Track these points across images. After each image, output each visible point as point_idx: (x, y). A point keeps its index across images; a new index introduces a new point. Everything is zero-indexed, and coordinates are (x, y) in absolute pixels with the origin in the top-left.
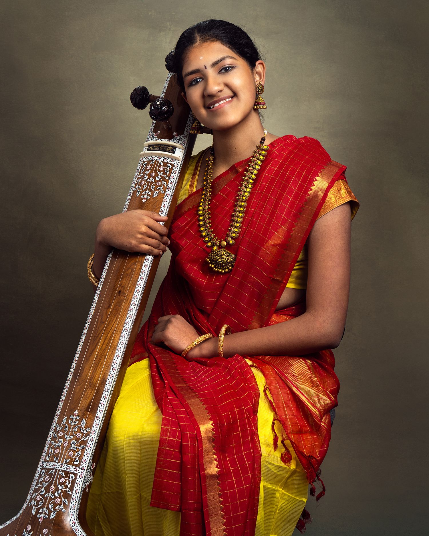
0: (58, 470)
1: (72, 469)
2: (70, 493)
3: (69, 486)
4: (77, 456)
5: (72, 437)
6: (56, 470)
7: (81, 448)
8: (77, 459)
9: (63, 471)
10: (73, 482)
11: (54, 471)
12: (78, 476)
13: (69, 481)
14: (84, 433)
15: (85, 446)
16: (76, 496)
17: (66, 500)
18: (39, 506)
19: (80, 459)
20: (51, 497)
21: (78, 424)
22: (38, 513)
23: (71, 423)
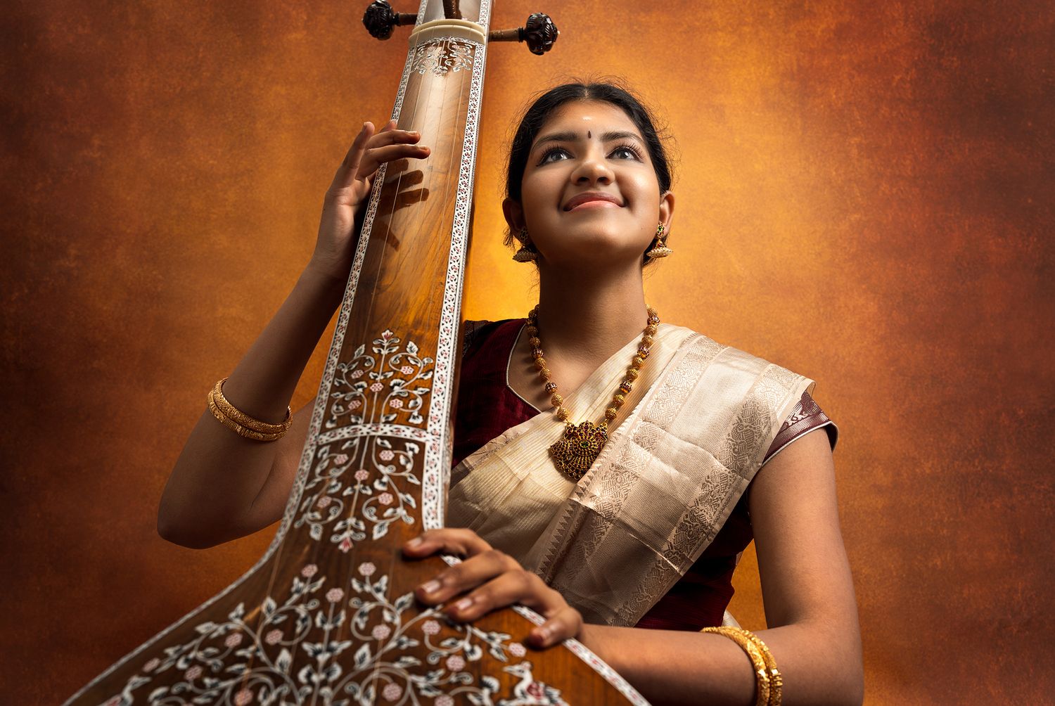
0: (368, 439)
1: (407, 432)
2: (415, 481)
3: (409, 467)
4: (413, 408)
5: (391, 374)
6: (363, 439)
7: (421, 393)
8: (416, 414)
9: (382, 438)
10: (419, 460)
11: (356, 442)
12: (427, 448)
13: (406, 457)
14: (419, 365)
15: (428, 390)
16: (433, 488)
17: (409, 496)
18: (331, 518)
19: (424, 413)
20: (364, 492)
21: (398, 352)
22: (333, 533)
23: (380, 351)
